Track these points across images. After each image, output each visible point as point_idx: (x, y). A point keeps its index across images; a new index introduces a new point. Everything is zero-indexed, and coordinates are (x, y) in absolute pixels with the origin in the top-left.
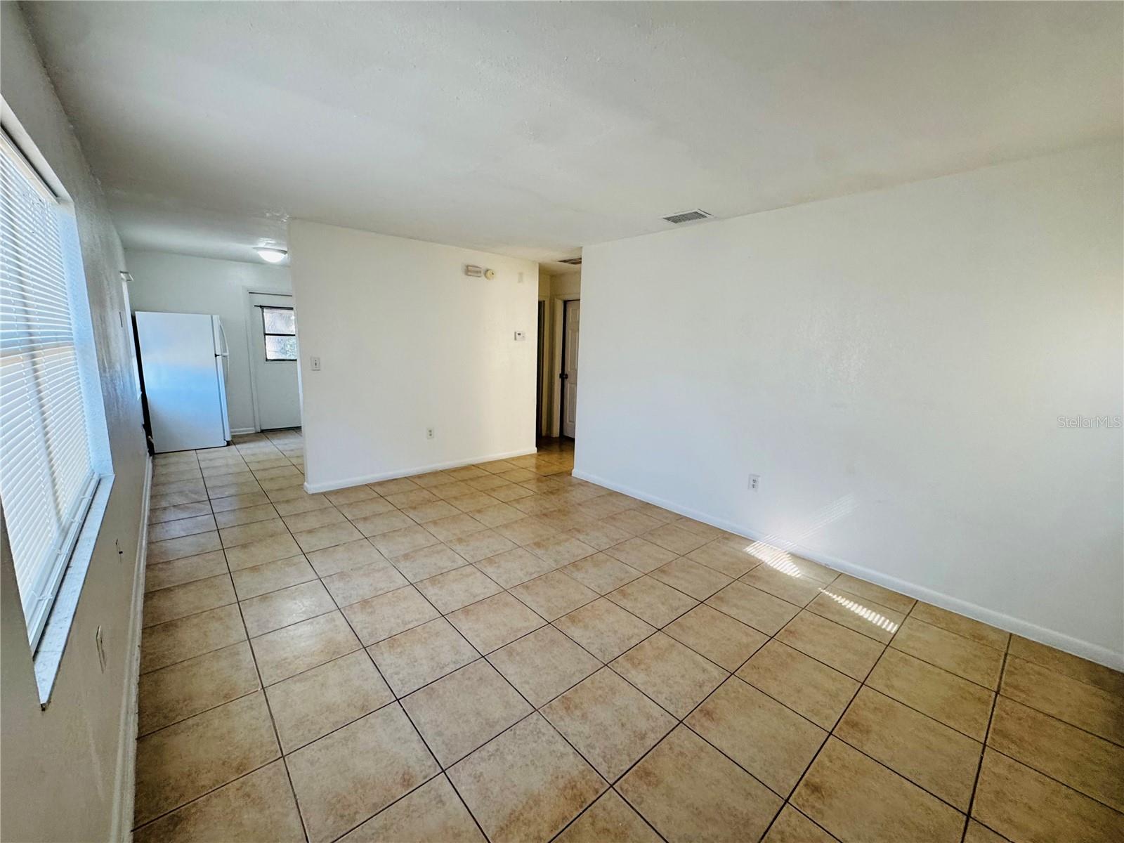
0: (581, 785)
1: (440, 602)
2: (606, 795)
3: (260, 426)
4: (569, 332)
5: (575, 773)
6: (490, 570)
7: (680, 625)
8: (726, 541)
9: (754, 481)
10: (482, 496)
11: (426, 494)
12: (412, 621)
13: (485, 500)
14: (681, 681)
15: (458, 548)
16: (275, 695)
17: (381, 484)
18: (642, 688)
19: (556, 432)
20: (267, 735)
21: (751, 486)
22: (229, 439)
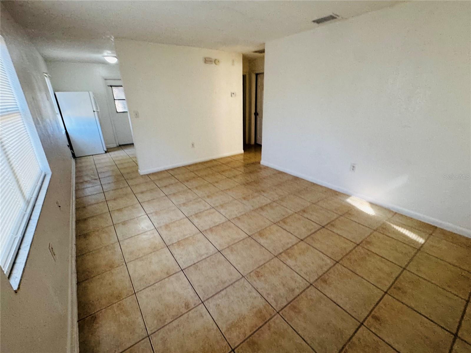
0: (264, 312)
1: (199, 226)
2: (275, 317)
3: (119, 143)
4: (259, 91)
5: (262, 306)
6: (222, 211)
7: (313, 239)
8: (336, 196)
9: (353, 167)
10: (218, 175)
11: (193, 175)
12: (187, 234)
13: (219, 177)
14: (312, 265)
15: (208, 200)
16: (131, 266)
17: (172, 170)
18: (293, 268)
19: (253, 142)
20: (128, 284)
21: (352, 170)
22: (106, 150)
